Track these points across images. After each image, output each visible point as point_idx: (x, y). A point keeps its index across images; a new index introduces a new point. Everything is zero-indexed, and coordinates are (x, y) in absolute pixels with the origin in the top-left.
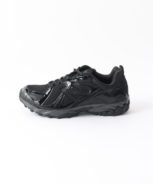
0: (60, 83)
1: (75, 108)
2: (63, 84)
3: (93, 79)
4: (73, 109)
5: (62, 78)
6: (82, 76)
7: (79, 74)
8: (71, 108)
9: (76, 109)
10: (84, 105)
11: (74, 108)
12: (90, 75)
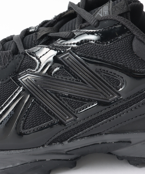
0: (16, 52)
1: (66, 143)
2: (25, 54)
3: (135, 42)
4: (58, 147)
5: (26, 32)
6: (96, 27)
7: (84, 21)
8: (50, 144)
9: (68, 145)
10: (100, 134)
11: (61, 142)
12: (123, 26)
